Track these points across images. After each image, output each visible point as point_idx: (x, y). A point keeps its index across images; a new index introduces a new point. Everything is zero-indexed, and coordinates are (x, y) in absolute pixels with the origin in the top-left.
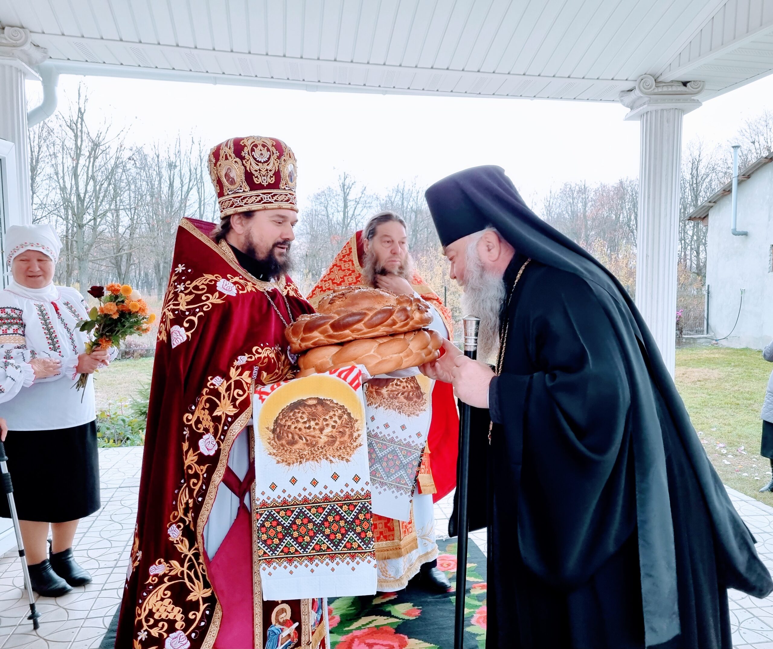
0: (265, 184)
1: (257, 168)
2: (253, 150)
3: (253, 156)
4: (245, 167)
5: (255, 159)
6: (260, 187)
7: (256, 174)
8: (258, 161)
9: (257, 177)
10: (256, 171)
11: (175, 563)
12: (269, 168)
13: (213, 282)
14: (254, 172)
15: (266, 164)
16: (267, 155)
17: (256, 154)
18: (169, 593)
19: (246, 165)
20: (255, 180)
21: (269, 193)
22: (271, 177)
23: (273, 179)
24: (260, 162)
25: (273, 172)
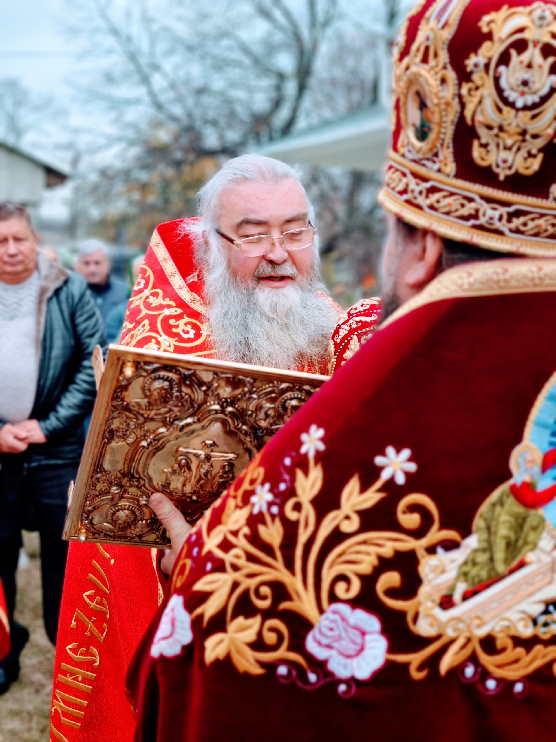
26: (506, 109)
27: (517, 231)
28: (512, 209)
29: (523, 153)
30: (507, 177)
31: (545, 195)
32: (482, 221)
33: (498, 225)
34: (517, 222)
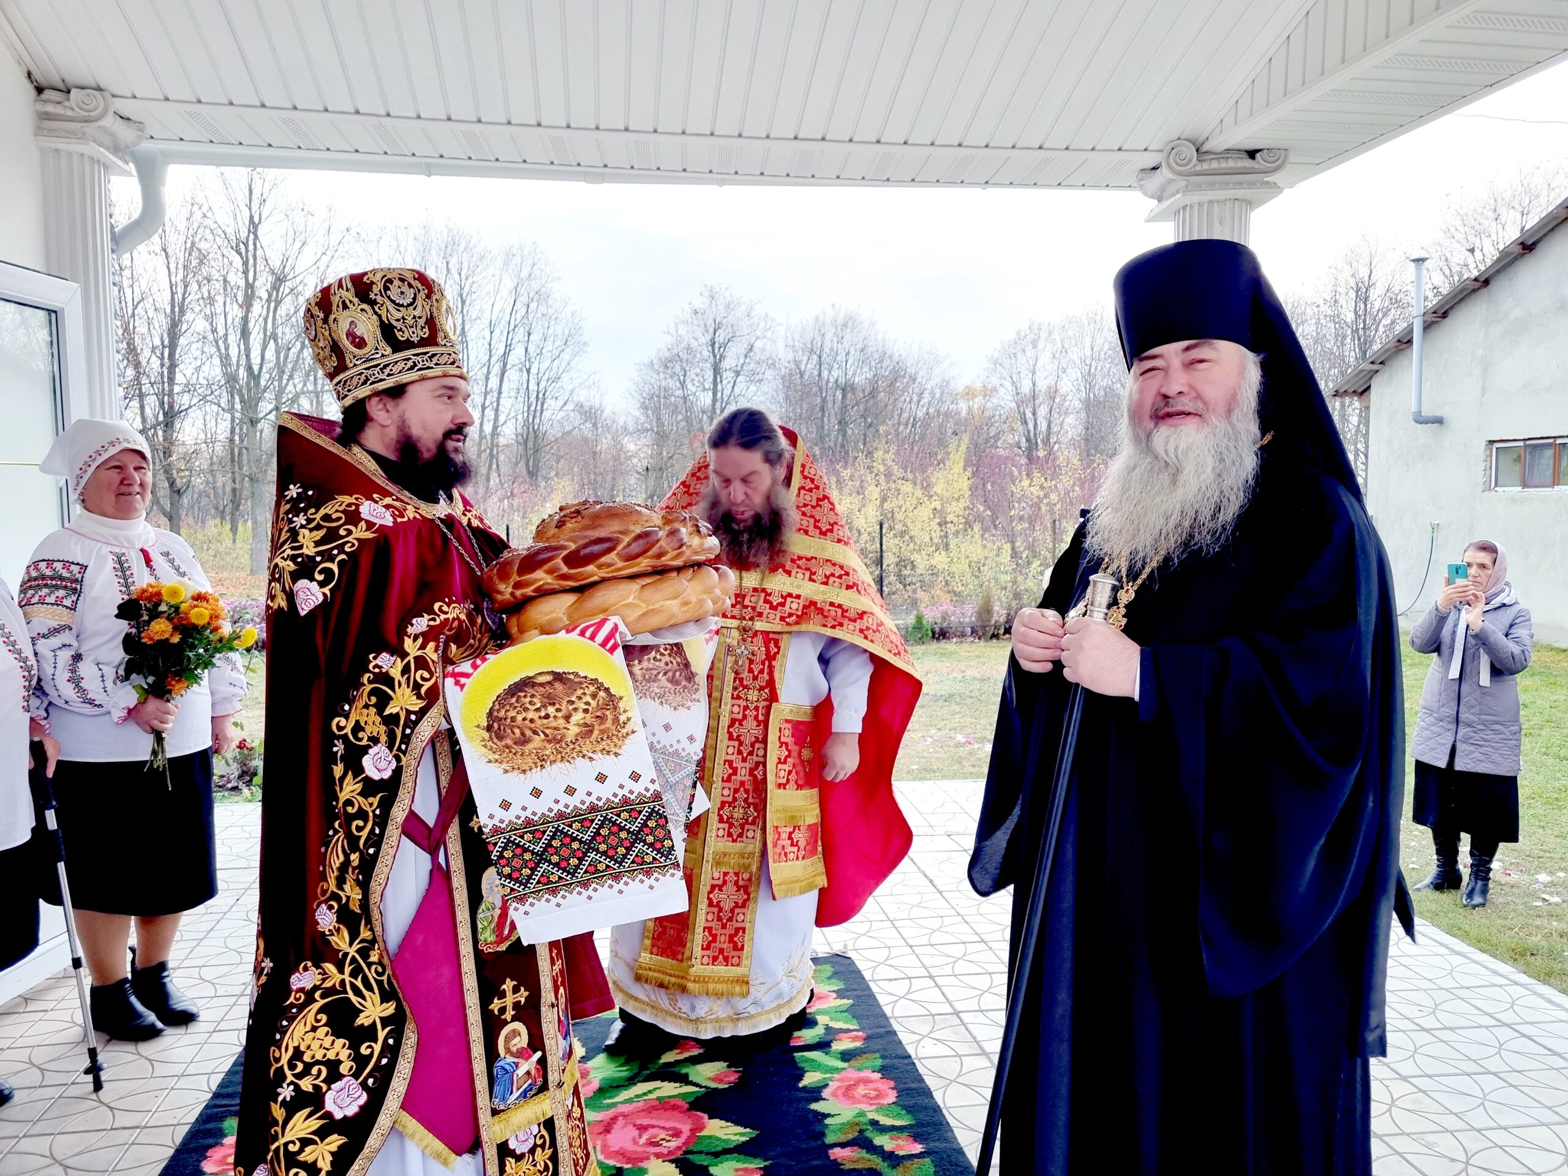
0: (415, 339)
1: (399, 315)
2: (386, 288)
3: (389, 297)
4: (380, 316)
5: (393, 302)
6: (408, 345)
7: (398, 325)
8: (399, 305)
9: (401, 330)
10: (398, 320)
11: (330, 967)
12: (417, 313)
13: (354, 508)
14: (394, 323)
15: (412, 308)
16: (410, 293)
17: (394, 293)
18: (324, 1018)
19: (380, 312)
20: (398, 335)
21: (425, 354)
22: (423, 328)
23: (426, 330)
24: (402, 306)
25: (423, 320)
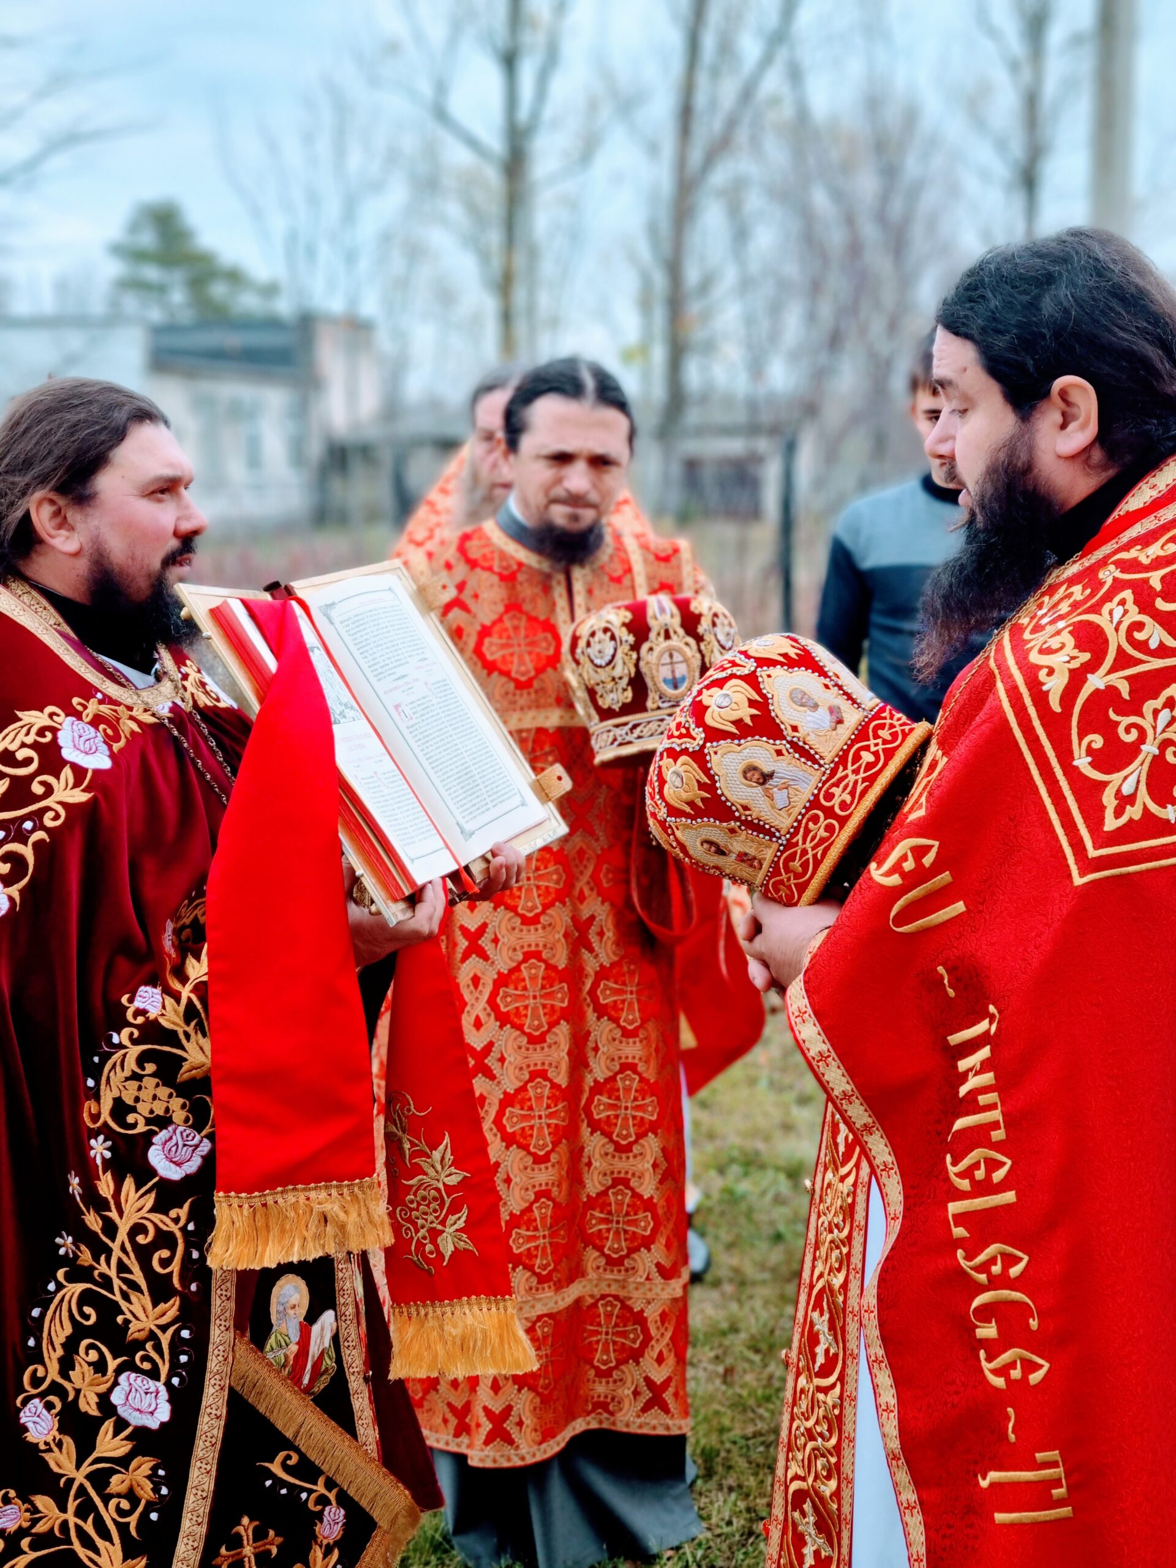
26: (599, 670)
27: (639, 737)
28: (630, 726)
29: (620, 690)
30: (620, 708)
31: (644, 709)
32: (620, 740)
33: (628, 738)
34: (637, 732)
